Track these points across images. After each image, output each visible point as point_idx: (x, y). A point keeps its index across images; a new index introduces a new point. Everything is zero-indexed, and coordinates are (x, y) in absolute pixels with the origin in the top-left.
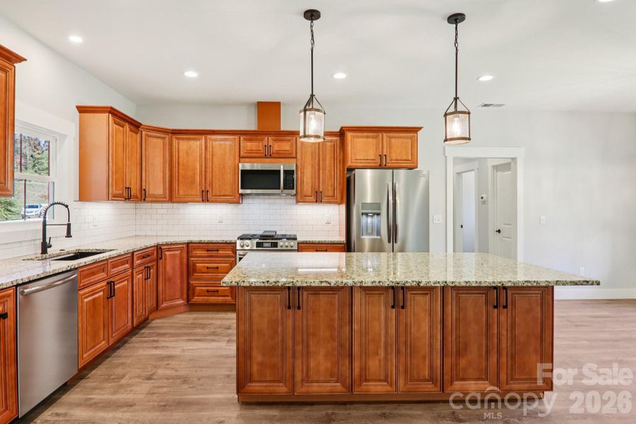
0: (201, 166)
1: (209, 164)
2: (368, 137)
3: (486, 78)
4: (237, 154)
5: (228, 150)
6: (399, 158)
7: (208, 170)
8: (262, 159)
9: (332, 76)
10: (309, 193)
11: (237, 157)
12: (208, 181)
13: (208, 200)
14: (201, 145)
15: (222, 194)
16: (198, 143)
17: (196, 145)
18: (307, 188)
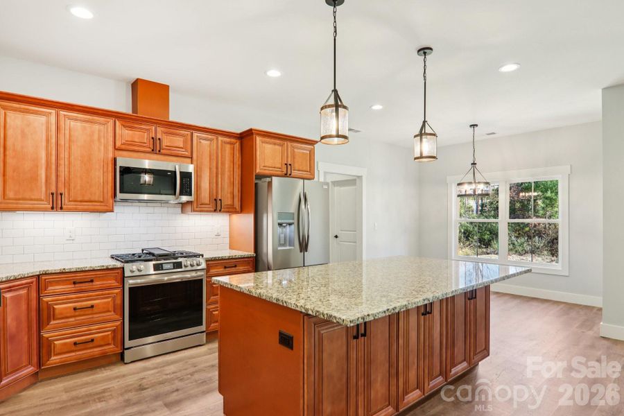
0: (48, 155)
1: (64, 154)
2: (275, 144)
3: (377, 107)
4: (111, 143)
5: (96, 137)
6: (301, 168)
7: (62, 162)
8: (148, 155)
9: (265, 73)
10: (207, 201)
11: (111, 148)
12: (62, 179)
13: (61, 208)
14: (48, 123)
15: (86, 199)
16: (43, 119)
17: (40, 122)
18: (205, 196)
